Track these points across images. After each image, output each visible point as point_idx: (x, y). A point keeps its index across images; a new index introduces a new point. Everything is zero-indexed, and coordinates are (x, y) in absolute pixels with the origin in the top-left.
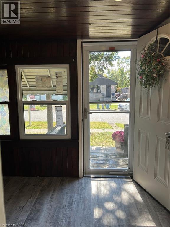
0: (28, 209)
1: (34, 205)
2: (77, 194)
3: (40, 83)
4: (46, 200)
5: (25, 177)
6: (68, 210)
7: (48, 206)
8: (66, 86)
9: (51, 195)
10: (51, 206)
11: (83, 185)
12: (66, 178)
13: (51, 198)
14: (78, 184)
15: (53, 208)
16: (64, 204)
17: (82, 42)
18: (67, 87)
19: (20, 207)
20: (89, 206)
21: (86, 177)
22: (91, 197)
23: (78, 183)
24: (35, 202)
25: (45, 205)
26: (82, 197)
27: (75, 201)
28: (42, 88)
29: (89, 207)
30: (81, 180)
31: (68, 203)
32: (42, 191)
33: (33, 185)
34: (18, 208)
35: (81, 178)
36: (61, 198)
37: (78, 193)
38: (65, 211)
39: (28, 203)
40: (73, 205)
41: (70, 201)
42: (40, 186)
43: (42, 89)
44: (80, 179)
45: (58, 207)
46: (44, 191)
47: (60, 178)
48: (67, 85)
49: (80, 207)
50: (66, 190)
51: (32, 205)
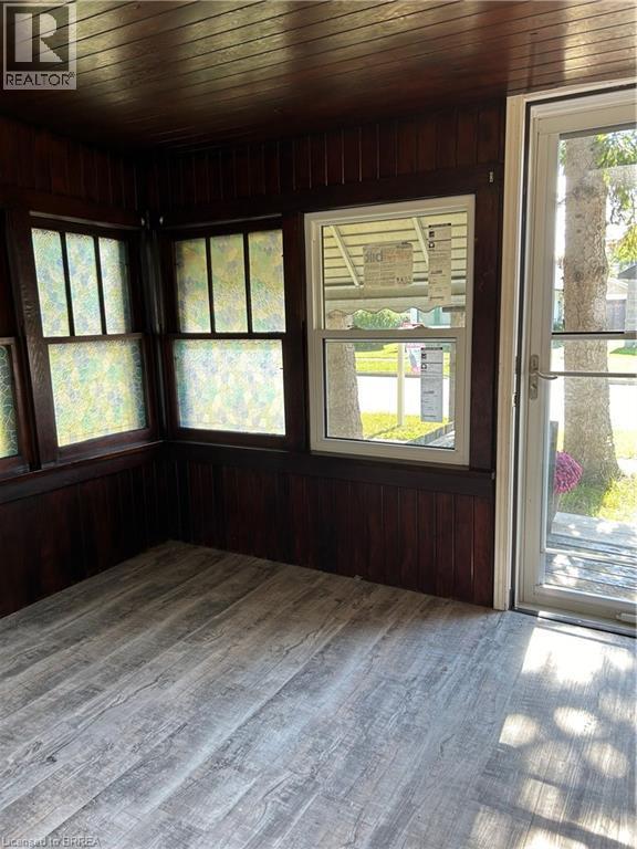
0: (300, 659)
1: (322, 652)
2: (464, 657)
3: (377, 267)
4: (360, 649)
5: (321, 572)
6: (418, 692)
7: (360, 667)
8: (463, 277)
9: (379, 637)
10: (370, 668)
11: (500, 632)
12: (447, 600)
13: (377, 647)
14: (483, 627)
15: (372, 675)
16: (410, 674)
17: (527, 103)
18: (464, 281)
19: (282, 647)
20: (493, 701)
21: (520, 611)
22: (515, 676)
23: (482, 623)
24: (327, 646)
25: (352, 661)
26: (479, 667)
27: (450, 675)
28: (383, 284)
29: (492, 704)
30: (495, 617)
31: (424, 673)
32: (356, 620)
33: (336, 600)
34: (277, 648)
35: (499, 611)
36: (409, 653)
37: (470, 655)
38: (408, 693)
39: (306, 643)
40: (439, 684)
41: (433, 671)
42: (354, 607)
43: (382, 288)
44: (494, 615)
45: (387, 677)
46: (360, 622)
47: (425, 596)
48: (464, 273)
49: (462, 695)
50: (433, 635)
51: (317, 651)
